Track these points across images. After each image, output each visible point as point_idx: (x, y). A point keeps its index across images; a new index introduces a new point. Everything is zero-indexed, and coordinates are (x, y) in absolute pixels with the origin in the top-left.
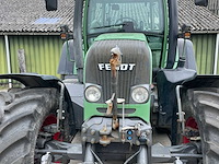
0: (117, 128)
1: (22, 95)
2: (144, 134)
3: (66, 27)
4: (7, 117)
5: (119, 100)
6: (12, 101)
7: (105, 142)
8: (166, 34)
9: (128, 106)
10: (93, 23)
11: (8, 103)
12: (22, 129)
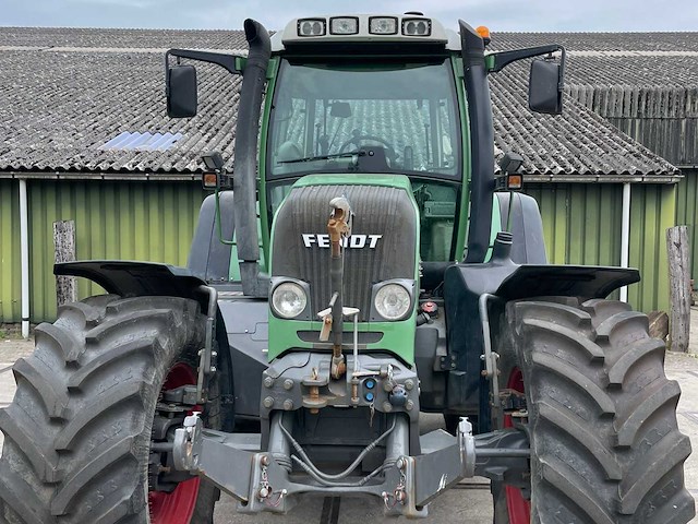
0: (343, 375)
1: (122, 309)
2: (400, 388)
3: (216, 159)
4: (92, 355)
5: (347, 311)
6: (101, 321)
7: (315, 402)
8: (467, 179)
9: (365, 327)
10: (283, 148)
11: (91, 324)
12: (128, 379)
